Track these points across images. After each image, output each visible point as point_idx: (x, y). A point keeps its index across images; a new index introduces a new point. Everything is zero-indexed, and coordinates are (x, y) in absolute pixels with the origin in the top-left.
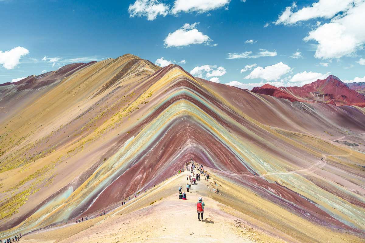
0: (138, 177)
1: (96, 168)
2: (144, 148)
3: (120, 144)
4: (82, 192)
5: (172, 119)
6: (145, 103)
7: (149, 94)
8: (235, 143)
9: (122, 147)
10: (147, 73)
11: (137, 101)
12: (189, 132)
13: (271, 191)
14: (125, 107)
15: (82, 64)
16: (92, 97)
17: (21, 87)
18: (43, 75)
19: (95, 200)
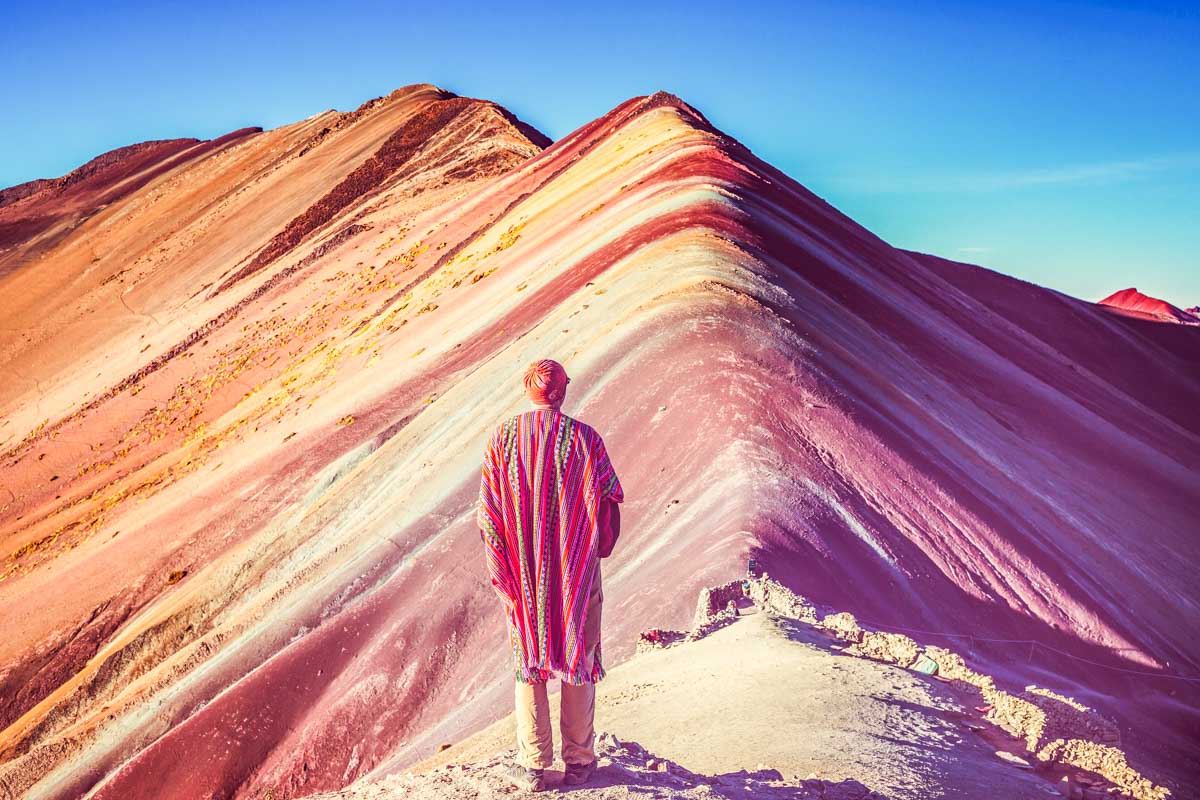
1: (114, 628)
3: (283, 488)
6: (475, 280)
7: (504, 237)
9: (291, 501)
11: (435, 277)
14: (368, 314)
16: (214, 288)
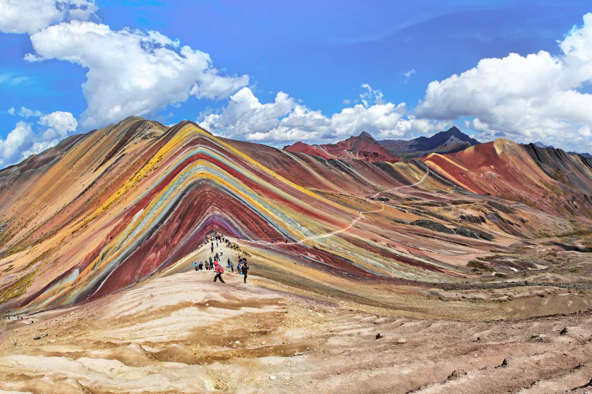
0: (151, 256)
1: (102, 248)
2: (156, 222)
3: (127, 220)
4: (88, 275)
5: (187, 185)
6: (155, 169)
7: (159, 158)
8: (266, 208)
9: (130, 222)
10: (155, 135)
11: (145, 167)
12: (209, 198)
13: (311, 257)
14: (132, 177)
15: (82, 135)
16: (94, 170)
17: (24, 168)
18: (43, 153)
19: (102, 283)
